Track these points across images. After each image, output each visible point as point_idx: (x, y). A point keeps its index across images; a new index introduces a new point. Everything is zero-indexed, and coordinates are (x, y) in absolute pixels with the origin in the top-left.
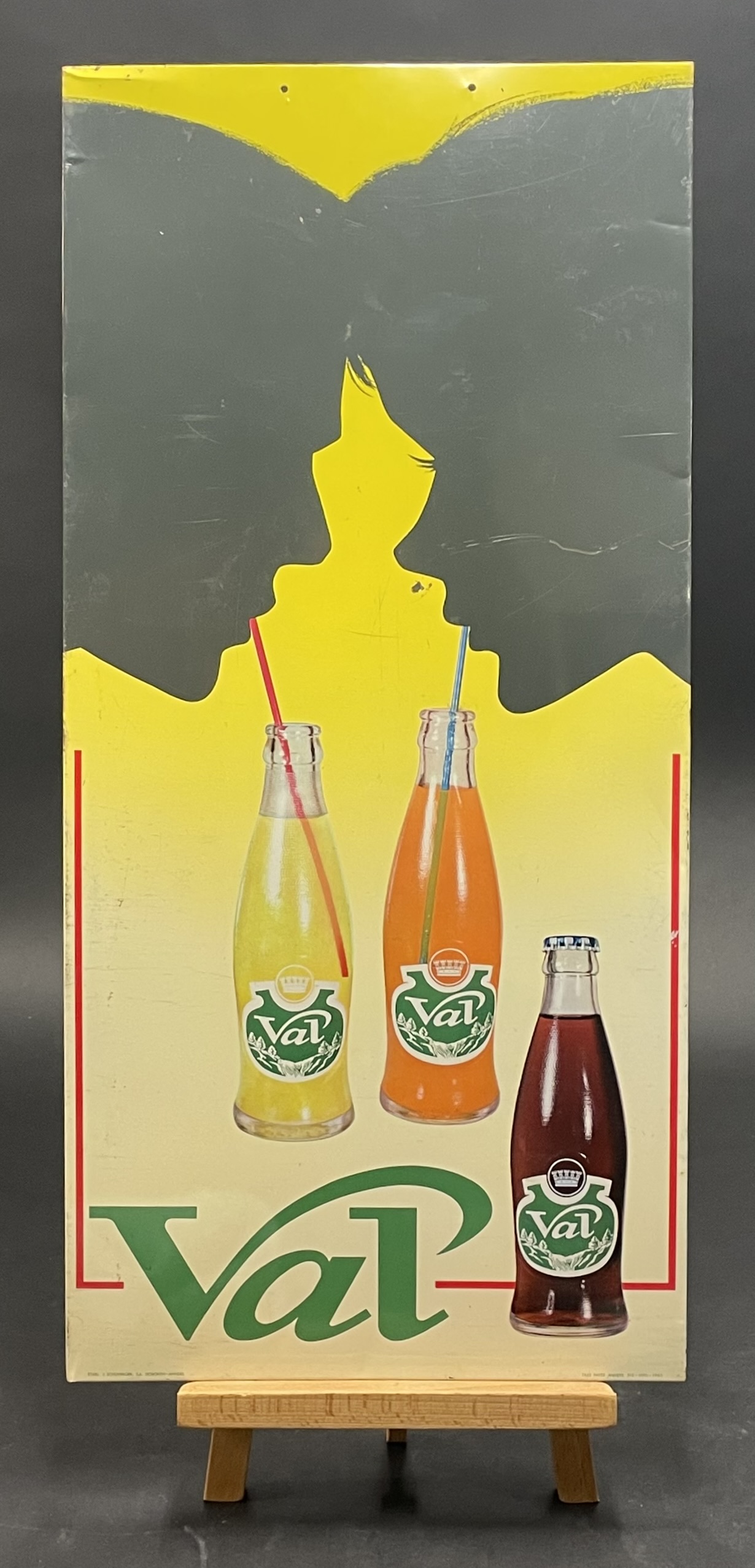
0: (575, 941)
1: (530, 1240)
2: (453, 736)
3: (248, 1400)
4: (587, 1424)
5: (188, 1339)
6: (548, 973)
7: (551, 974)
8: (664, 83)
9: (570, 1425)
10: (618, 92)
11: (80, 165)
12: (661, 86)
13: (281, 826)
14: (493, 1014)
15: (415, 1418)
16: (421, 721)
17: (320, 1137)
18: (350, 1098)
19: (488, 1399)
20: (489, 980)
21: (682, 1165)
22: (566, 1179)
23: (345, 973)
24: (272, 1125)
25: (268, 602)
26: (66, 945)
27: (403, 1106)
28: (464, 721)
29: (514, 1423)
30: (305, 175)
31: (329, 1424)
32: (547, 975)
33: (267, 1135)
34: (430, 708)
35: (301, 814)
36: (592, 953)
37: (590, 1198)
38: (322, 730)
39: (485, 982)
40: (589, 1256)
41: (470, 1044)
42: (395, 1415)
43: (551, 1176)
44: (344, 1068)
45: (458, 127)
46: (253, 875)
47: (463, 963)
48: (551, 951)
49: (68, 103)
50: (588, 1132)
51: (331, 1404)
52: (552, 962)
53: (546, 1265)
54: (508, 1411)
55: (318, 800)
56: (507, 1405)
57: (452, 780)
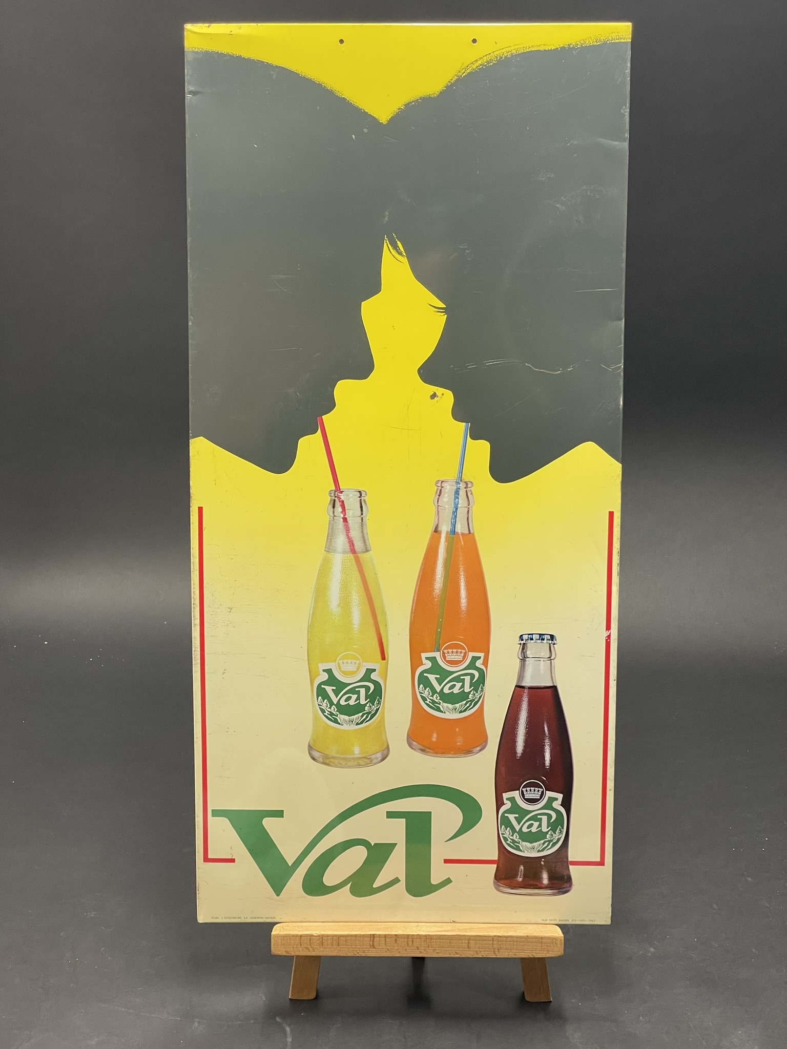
0: (540, 637)
1: (507, 833)
2: (458, 498)
3: (318, 938)
4: (544, 955)
5: (278, 895)
6: (522, 658)
7: (524, 659)
8: (610, 38)
9: (532, 955)
10: (578, 44)
11: (198, 96)
12: (608, 41)
13: (340, 559)
14: (484, 686)
15: (430, 950)
16: (436, 487)
17: (366, 765)
18: (387, 739)
19: (478, 938)
20: (482, 663)
21: (611, 785)
22: (532, 794)
23: (383, 658)
24: (334, 758)
25: (330, 405)
26: (194, 638)
27: (422, 745)
28: (465, 488)
29: (495, 954)
30: (357, 104)
31: (372, 953)
33: (331, 764)
34: (442, 480)
35: (353, 551)
36: (551, 645)
37: (549, 806)
38: (368, 494)
39: (479, 664)
40: (547, 843)
41: (468, 705)
42: (416, 948)
43: (522, 791)
44: (382, 720)
45: (464, 70)
46: (321, 591)
47: (463, 651)
48: (524, 644)
49: (188, 51)
50: (547, 763)
51: (373, 940)
52: (524, 651)
53: (518, 849)
54: (491, 945)
55: (365, 542)
56: (491, 942)
57: (457, 529)
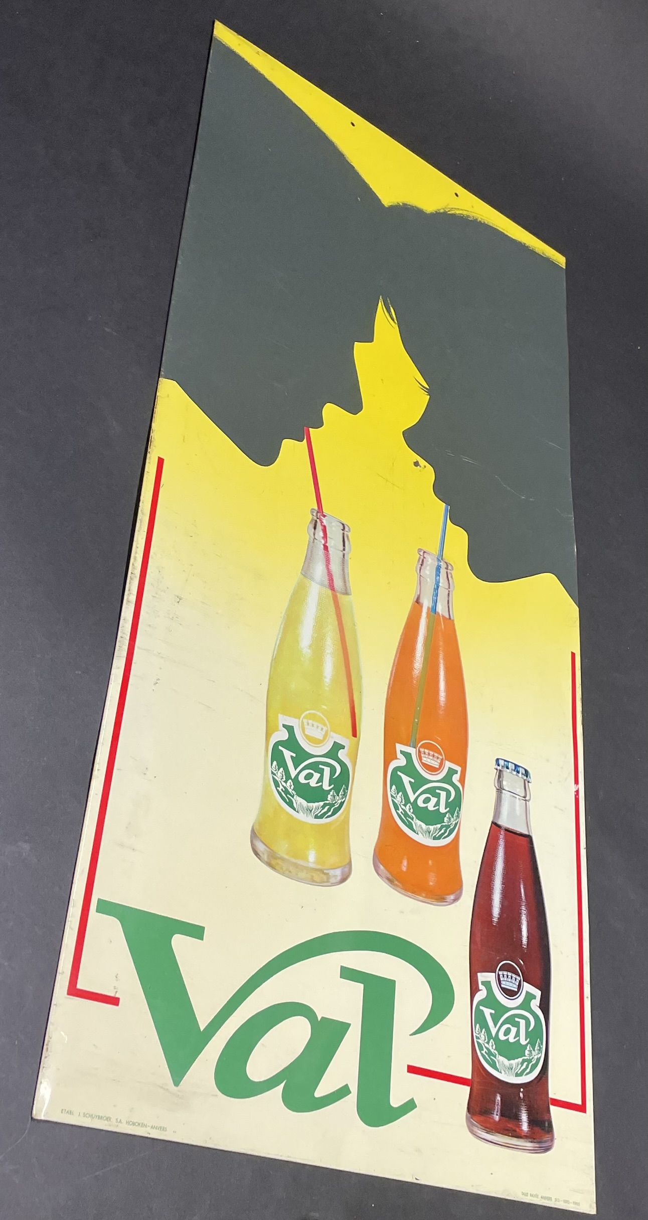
0: (515, 768)
1: (483, 1038)
2: (439, 576)
5: (176, 1084)
13: (316, 591)
14: (460, 810)
16: (419, 555)
17: (322, 883)
18: (349, 851)
20: (458, 779)
22: (509, 982)
23: (355, 734)
24: (283, 859)
27: (391, 873)
28: (446, 568)
32: (498, 789)
33: (277, 868)
34: (424, 550)
35: (332, 587)
36: (526, 782)
37: (526, 1005)
38: (351, 530)
39: (456, 778)
40: (526, 1063)
41: (443, 831)
43: (499, 975)
47: (440, 757)
48: (500, 771)
49: (216, 37)
50: (525, 940)
52: (501, 779)
53: (493, 1066)
55: (345, 582)
57: (438, 608)
